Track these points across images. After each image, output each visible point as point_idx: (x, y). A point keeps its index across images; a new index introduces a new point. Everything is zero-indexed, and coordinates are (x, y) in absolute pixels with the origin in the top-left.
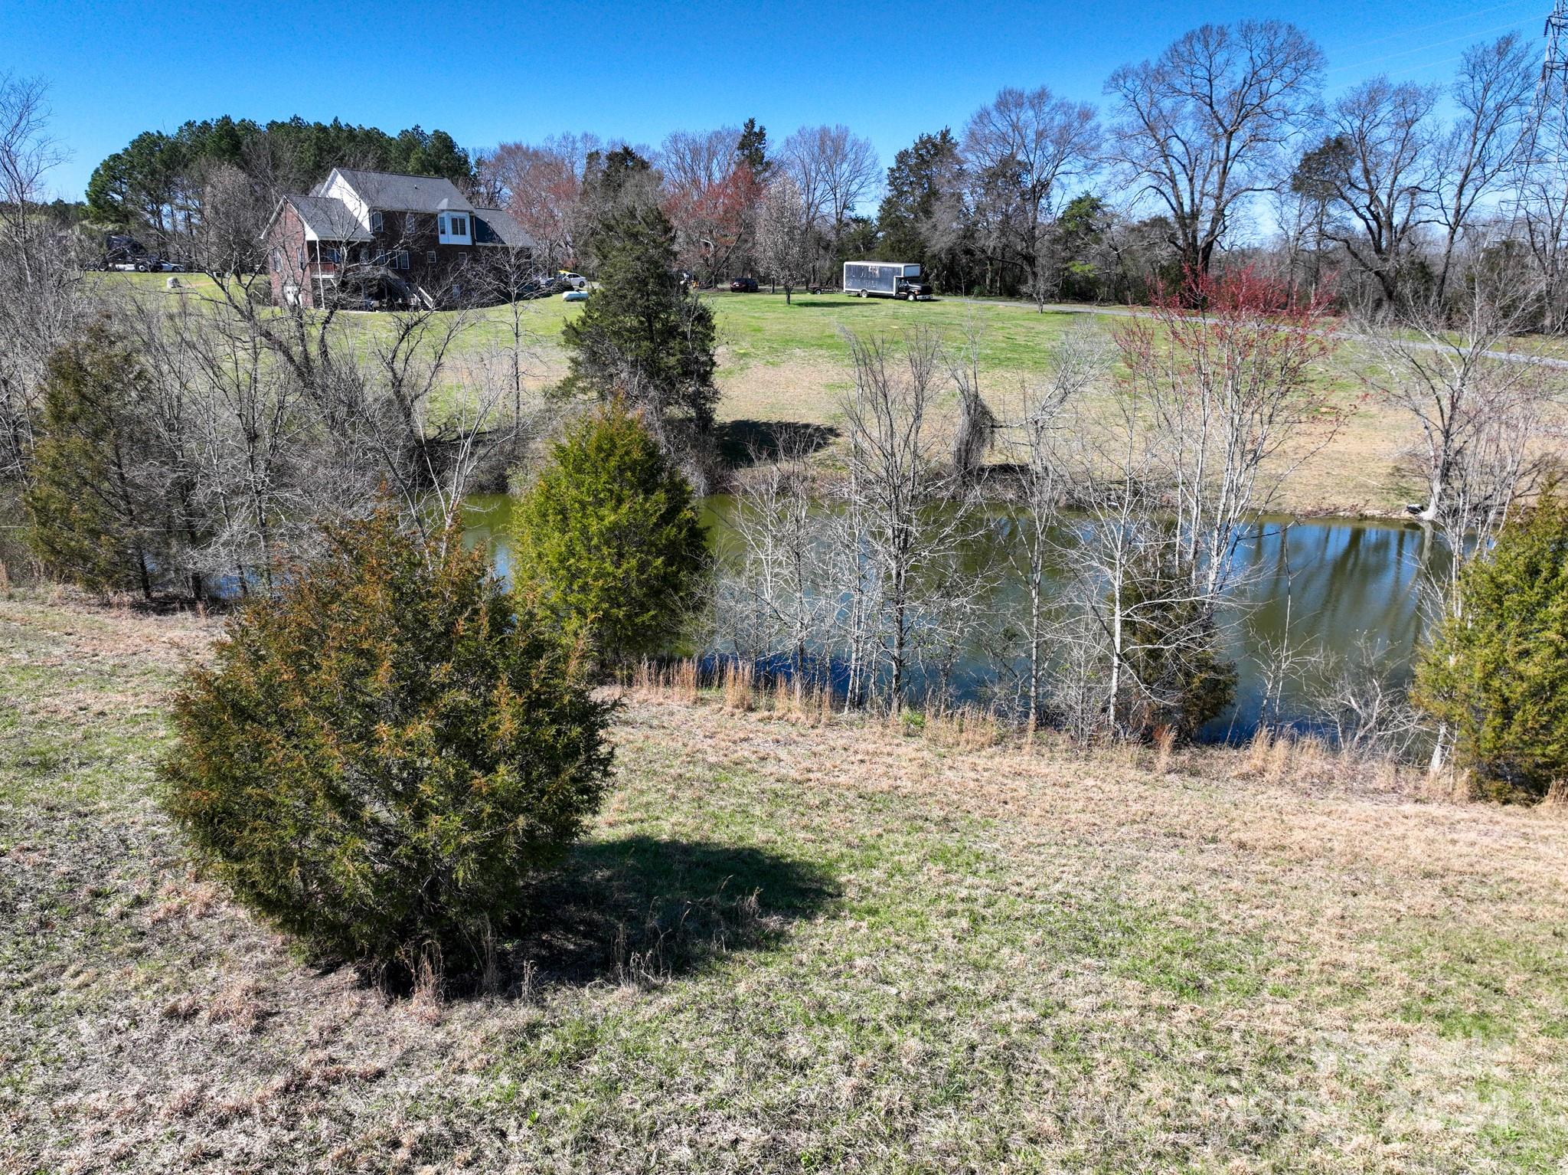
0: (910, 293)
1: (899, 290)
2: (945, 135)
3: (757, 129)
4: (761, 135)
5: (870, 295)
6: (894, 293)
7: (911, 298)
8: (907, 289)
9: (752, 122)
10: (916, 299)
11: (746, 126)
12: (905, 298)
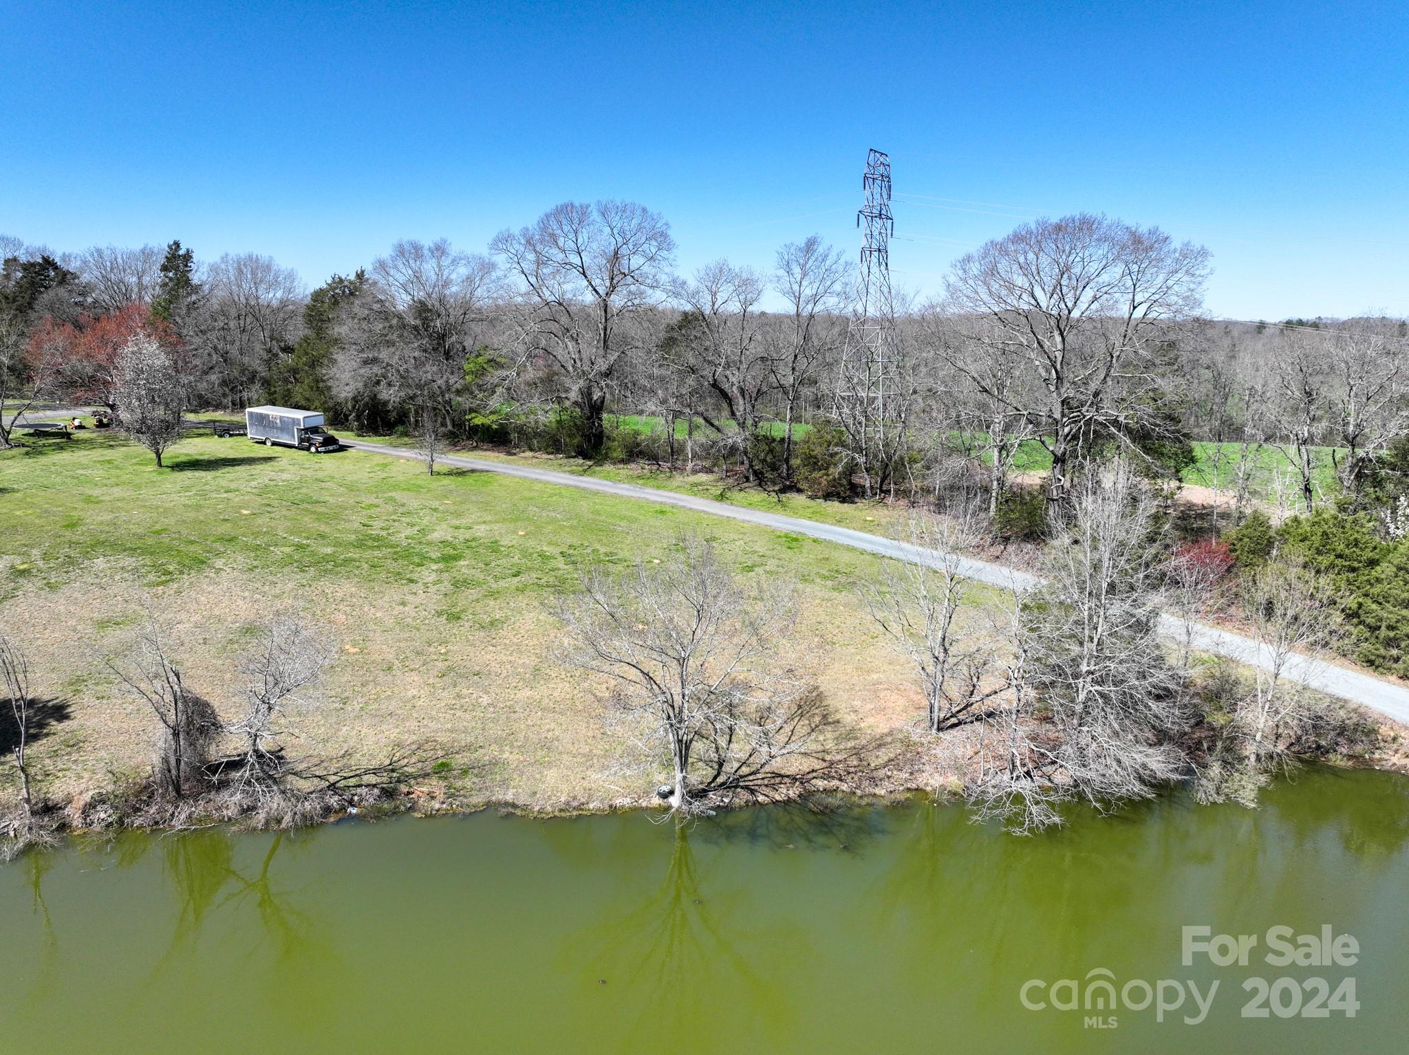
0: (311, 445)
1: (301, 440)
2: (360, 276)
3: (182, 252)
4: (188, 257)
5: (274, 444)
6: (296, 443)
7: (313, 449)
8: (309, 440)
9: (177, 244)
10: (318, 452)
11: (170, 247)
12: (308, 449)
